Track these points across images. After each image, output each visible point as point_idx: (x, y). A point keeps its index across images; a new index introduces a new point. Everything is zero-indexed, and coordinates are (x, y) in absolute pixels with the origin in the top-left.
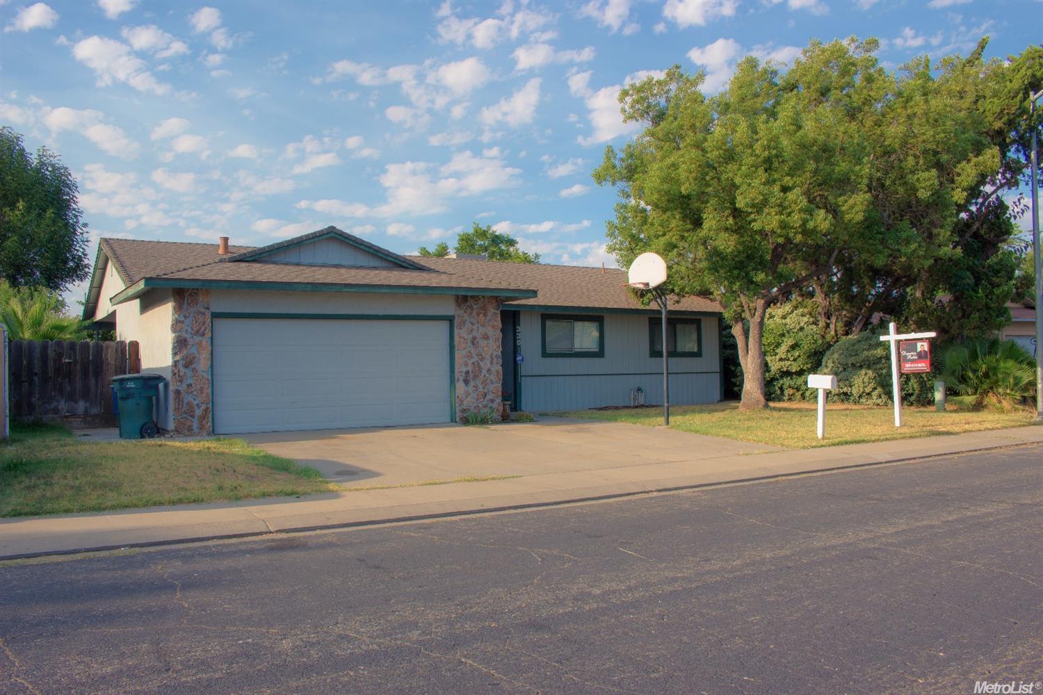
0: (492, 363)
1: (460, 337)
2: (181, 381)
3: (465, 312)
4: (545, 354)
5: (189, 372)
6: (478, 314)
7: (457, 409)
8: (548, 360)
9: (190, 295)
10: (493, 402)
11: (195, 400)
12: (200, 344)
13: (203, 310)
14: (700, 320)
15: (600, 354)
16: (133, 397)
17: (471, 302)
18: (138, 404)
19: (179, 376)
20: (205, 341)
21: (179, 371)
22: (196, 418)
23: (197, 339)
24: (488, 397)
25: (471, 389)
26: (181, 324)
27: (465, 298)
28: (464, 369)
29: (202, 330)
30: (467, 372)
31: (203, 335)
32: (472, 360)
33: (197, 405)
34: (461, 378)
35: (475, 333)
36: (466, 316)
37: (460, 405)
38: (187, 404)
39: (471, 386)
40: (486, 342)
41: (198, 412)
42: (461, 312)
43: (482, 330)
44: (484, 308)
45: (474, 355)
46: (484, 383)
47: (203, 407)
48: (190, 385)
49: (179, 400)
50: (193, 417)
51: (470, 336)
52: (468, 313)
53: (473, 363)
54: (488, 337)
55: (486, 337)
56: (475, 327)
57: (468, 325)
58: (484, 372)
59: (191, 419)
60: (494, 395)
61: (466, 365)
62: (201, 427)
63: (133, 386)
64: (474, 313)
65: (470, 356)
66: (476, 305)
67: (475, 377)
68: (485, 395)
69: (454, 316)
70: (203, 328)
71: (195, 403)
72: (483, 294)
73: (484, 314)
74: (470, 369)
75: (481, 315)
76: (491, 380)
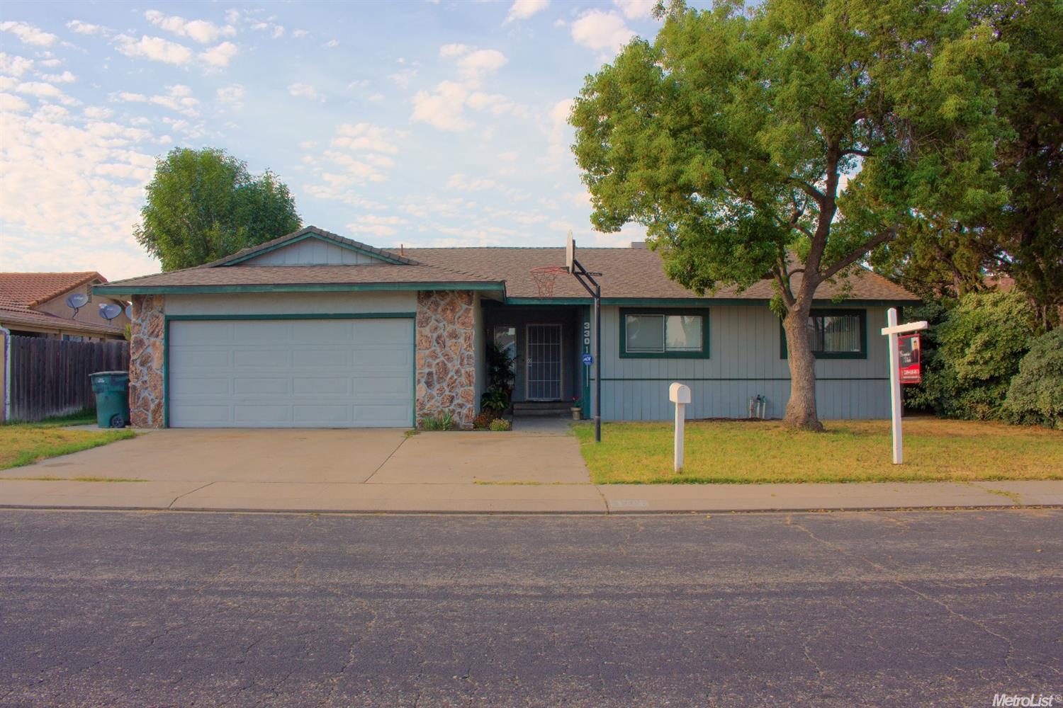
0: (461, 364)
1: (422, 336)
2: (138, 378)
3: (429, 309)
4: (623, 354)
5: (145, 370)
6: (444, 310)
7: (417, 413)
8: (628, 361)
9: (147, 301)
10: (461, 407)
11: (150, 395)
12: (154, 344)
13: (157, 314)
14: (864, 311)
15: (704, 354)
16: (103, 391)
17: (435, 298)
18: (106, 398)
19: (136, 374)
20: (160, 342)
21: (136, 369)
22: (150, 411)
23: (152, 339)
24: (456, 402)
25: (435, 392)
26: (138, 327)
27: (428, 294)
28: (427, 370)
29: (156, 332)
30: (430, 374)
31: (157, 336)
32: (438, 361)
33: (152, 400)
34: (423, 380)
35: (440, 332)
36: (430, 313)
37: (420, 409)
38: (143, 399)
39: (436, 389)
40: (454, 340)
41: (152, 406)
42: (425, 309)
43: (450, 328)
44: (452, 303)
45: (440, 355)
46: (452, 386)
47: (157, 401)
48: (145, 382)
49: (135, 396)
50: (148, 411)
51: (435, 335)
52: (432, 309)
53: (438, 364)
54: (457, 336)
55: (454, 335)
56: (441, 325)
57: (433, 323)
58: (451, 374)
59: (146, 412)
60: (464, 400)
61: (430, 366)
62: (155, 420)
63: (103, 381)
64: (440, 309)
65: (434, 356)
66: (442, 300)
67: (440, 380)
68: (452, 399)
69: (415, 313)
70: (157, 330)
71: (150, 398)
72: (452, 288)
73: (452, 310)
74: (434, 370)
75: (448, 312)
76: (460, 383)
